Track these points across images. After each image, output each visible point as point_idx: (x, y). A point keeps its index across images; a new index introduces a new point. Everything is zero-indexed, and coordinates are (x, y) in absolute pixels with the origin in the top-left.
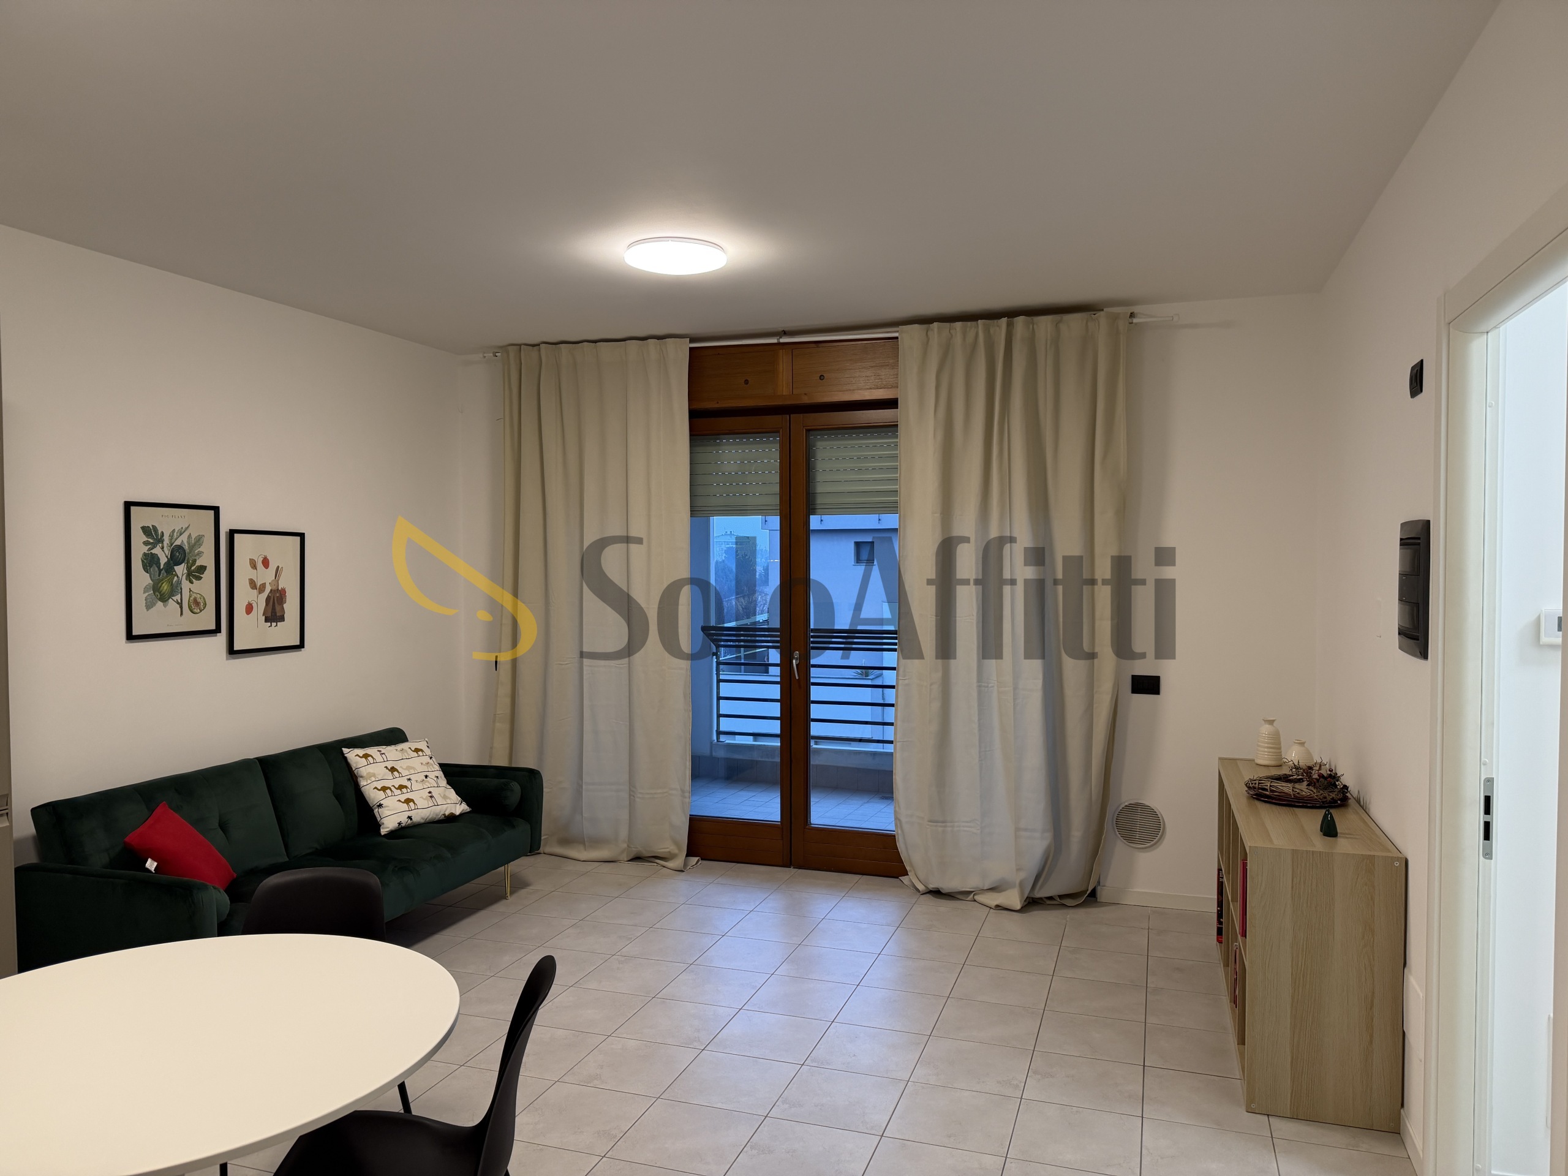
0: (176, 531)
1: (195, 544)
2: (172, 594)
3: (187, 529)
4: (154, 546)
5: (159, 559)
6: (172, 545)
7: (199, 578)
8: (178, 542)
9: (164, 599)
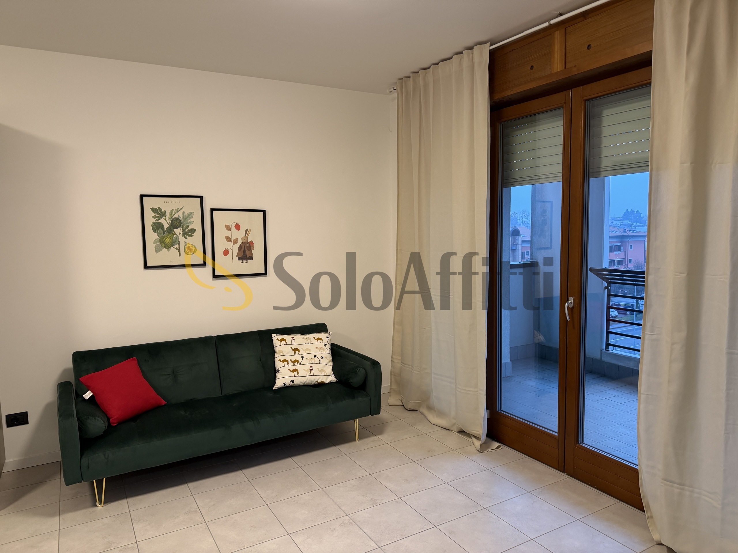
0: (174, 210)
1: (187, 217)
2: (172, 244)
3: (181, 209)
4: (160, 218)
5: (163, 225)
6: (171, 218)
7: (191, 236)
8: (176, 216)
9: (167, 247)
